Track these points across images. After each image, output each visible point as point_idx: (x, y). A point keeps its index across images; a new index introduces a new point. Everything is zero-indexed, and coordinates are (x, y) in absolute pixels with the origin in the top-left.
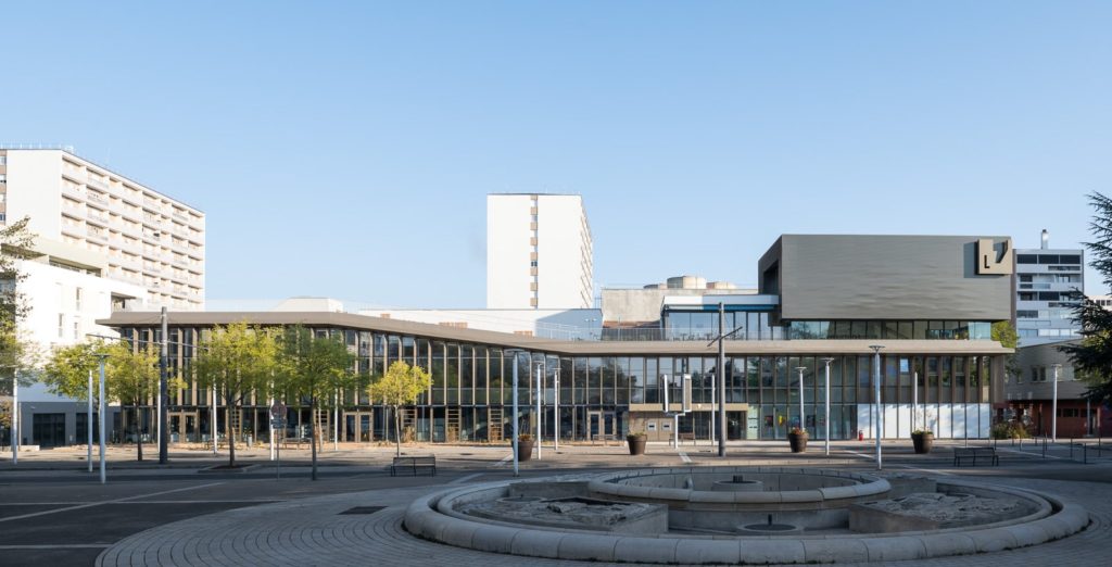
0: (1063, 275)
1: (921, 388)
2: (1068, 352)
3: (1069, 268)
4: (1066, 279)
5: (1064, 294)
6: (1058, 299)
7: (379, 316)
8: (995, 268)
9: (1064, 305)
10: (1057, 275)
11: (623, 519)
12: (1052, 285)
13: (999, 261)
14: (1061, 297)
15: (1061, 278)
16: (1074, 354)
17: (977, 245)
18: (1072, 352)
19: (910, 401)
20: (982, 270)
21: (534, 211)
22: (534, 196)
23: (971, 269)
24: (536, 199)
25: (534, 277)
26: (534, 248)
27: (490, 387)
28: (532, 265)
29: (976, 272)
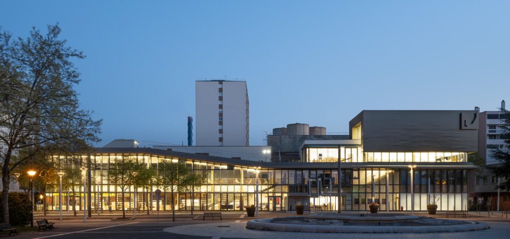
1: (432, 186)
2: (490, 169)
7: (166, 150)
8: (470, 126)
11: (332, 223)
13: (472, 123)
16: (492, 170)
17: (461, 115)
18: (492, 169)
19: (427, 192)
20: (463, 127)
21: (221, 90)
22: (221, 82)
23: (458, 127)
24: (222, 83)
25: (221, 126)
26: (220, 110)
27: (222, 185)
28: (220, 119)
29: (461, 128)
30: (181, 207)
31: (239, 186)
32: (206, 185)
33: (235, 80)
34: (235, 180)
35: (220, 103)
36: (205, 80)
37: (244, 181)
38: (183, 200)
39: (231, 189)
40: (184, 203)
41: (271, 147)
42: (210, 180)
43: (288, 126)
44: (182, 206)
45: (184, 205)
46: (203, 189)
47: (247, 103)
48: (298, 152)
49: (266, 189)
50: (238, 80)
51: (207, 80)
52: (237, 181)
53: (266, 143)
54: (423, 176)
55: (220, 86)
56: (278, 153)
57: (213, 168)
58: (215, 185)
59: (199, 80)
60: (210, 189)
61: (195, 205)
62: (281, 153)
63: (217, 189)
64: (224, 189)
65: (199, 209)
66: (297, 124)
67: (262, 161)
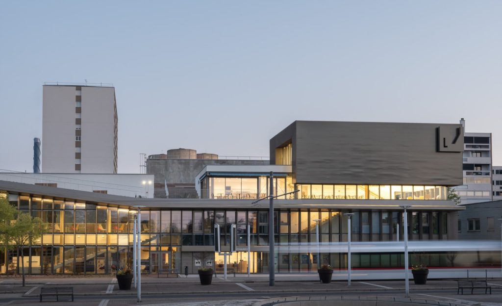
0: (476, 152)
3: (481, 147)
4: (479, 154)
5: (477, 165)
6: (473, 169)
8: (451, 147)
9: (477, 174)
10: (472, 152)
12: (468, 158)
13: (454, 142)
14: (475, 168)
15: (475, 154)
17: (437, 130)
20: (442, 148)
21: (79, 99)
22: (79, 88)
23: (434, 148)
24: (81, 90)
25: (78, 148)
26: (78, 126)
27: (77, 233)
28: (77, 139)
29: (438, 150)
30: (9, 269)
31: (103, 236)
32: (51, 233)
33: (99, 85)
34: (98, 226)
35: (77, 116)
36: (56, 84)
37: (112, 227)
38: (15, 258)
39: (91, 239)
40: (16, 262)
41: (153, 176)
42: (59, 225)
43: (168, 151)
44: (13, 267)
45: (16, 265)
46: (47, 240)
47: (116, 117)
48: (194, 185)
49: (147, 241)
50: (103, 85)
51: (59, 84)
52: (101, 227)
53: (144, 171)
54: (384, 221)
55: (77, 93)
56: (163, 186)
57: (63, 206)
58: (65, 233)
59: (47, 84)
60: (57, 239)
61: (33, 265)
62: (169, 185)
63: (70, 239)
64: (80, 239)
65: (39, 272)
66: (180, 149)
67: (140, 197)
